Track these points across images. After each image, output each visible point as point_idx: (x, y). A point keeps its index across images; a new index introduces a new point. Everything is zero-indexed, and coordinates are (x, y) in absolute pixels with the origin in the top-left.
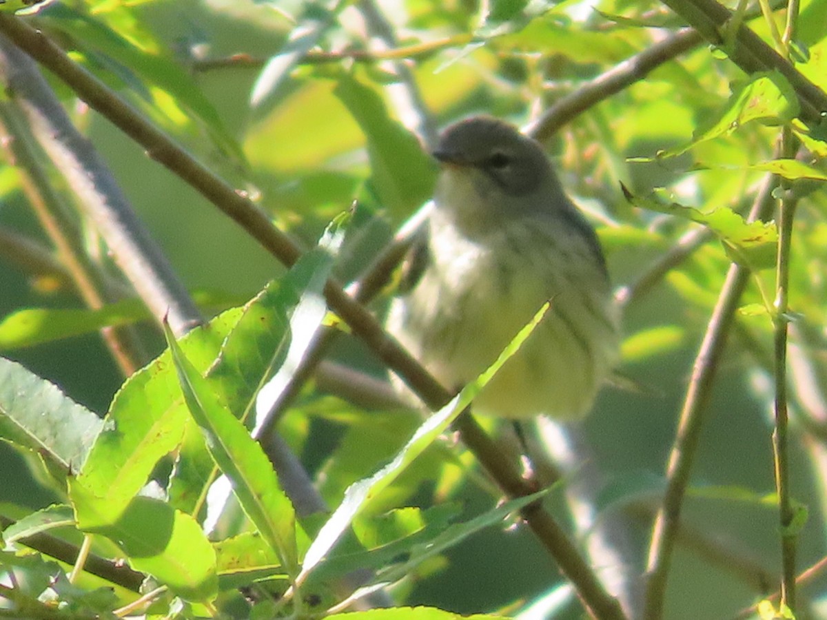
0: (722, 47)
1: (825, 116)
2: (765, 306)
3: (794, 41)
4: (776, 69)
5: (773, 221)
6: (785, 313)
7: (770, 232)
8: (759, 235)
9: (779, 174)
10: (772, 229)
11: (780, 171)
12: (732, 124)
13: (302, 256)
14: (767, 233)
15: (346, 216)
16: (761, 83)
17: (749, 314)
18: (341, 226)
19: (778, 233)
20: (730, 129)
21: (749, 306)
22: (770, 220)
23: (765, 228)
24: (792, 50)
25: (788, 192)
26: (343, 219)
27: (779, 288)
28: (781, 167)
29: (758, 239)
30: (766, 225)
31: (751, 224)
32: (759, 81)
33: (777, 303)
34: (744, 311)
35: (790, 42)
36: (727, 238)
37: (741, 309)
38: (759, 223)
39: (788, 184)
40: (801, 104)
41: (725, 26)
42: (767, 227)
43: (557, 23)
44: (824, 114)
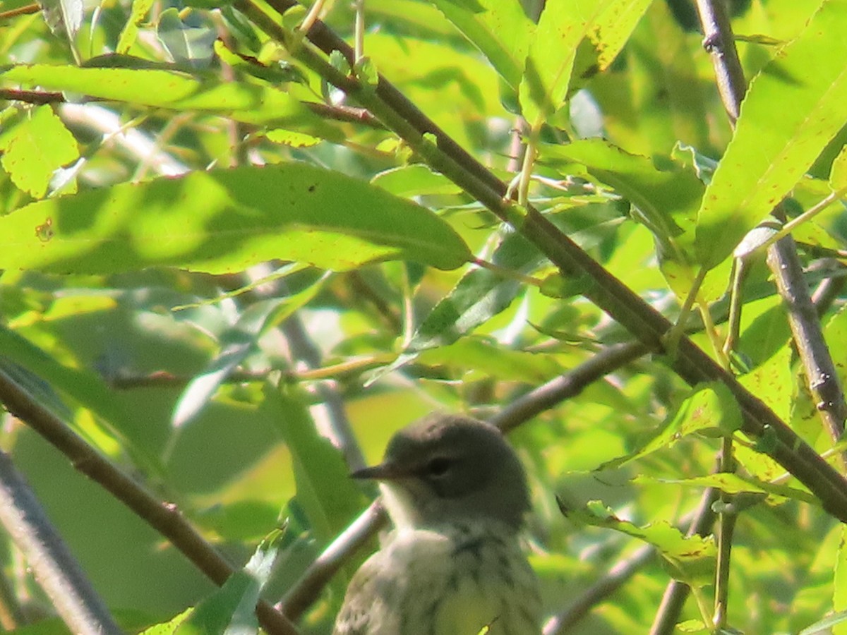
0: (663, 357)
1: (768, 428)
2: (704, 622)
3: (735, 351)
4: (720, 380)
5: (712, 536)
6: (723, 629)
7: (708, 547)
8: (698, 550)
9: (719, 489)
10: (711, 543)
11: (719, 485)
12: (675, 436)
13: (233, 574)
14: (705, 548)
15: (278, 533)
16: (705, 393)
17: (686, 630)
18: (273, 543)
19: (717, 546)
20: (673, 440)
21: (687, 622)
22: (708, 535)
23: (704, 543)
24: (733, 360)
25: (728, 506)
26: (275, 537)
27: (718, 603)
28: (722, 481)
29: (696, 553)
30: (704, 540)
31: (689, 539)
32: (702, 393)
33: (716, 619)
34: (682, 627)
35: (731, 352)
36: (664, 552)
37: (678, 625)
38: (697, 537)
39: (728, 498)
40: (744, 415)
41: (666, 335)
42: (706, 541)
43: (484, 341)
44: (766, 426)
